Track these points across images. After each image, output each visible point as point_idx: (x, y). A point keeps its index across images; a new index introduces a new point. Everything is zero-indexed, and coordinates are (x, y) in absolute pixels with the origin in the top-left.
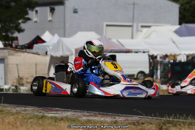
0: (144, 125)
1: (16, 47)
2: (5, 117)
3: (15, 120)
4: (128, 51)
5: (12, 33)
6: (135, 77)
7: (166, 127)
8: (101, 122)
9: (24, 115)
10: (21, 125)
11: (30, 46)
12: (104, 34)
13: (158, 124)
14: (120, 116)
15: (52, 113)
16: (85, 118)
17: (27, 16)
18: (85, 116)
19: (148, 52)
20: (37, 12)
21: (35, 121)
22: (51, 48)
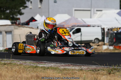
1: (19, 24)
2: (13, 67)
3: (19, 69)
4: (88, 26)
6: (93, 41)
7: (113, 72)
10: (23, 72)
11: (27, 23)
12: (73, 16)
13: (108, 70)
15: (42, 65)
17: (25, 5)
19: (101, 26)
20: (31, 2)
21: (31, 69)
22: (40, 24)
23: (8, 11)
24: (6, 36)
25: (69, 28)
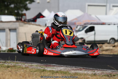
0: (115, 77)
1: (25, 21)
2: (18, 70)
3: (25, 73)
4: (103, 24)
5: (22, 11)
6: (108, 42)
8: (85, 74)
9: (31, 69)
10: (29, 76)
11: (34, 20)
12: (86, 12)
14: (98, 70)
15: (50, 68)
16: (73, 72)
18: (73, 70)
21: (38, 73)
22: (49, 21)
23: (12, 6)
24: (10, 34)
25: (81, 26)
